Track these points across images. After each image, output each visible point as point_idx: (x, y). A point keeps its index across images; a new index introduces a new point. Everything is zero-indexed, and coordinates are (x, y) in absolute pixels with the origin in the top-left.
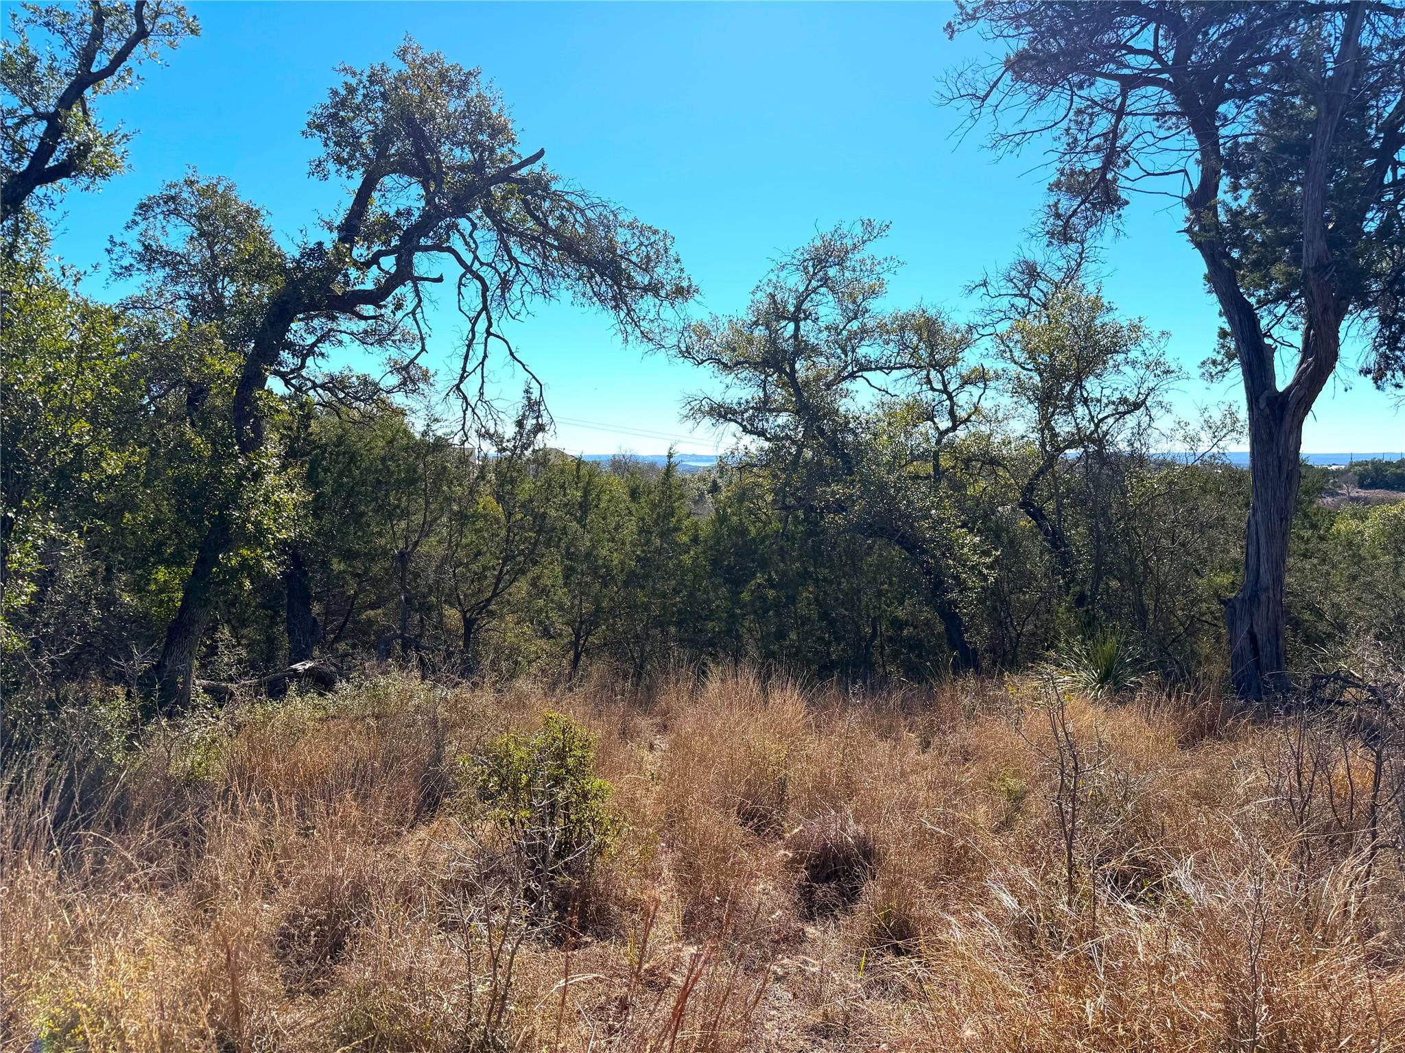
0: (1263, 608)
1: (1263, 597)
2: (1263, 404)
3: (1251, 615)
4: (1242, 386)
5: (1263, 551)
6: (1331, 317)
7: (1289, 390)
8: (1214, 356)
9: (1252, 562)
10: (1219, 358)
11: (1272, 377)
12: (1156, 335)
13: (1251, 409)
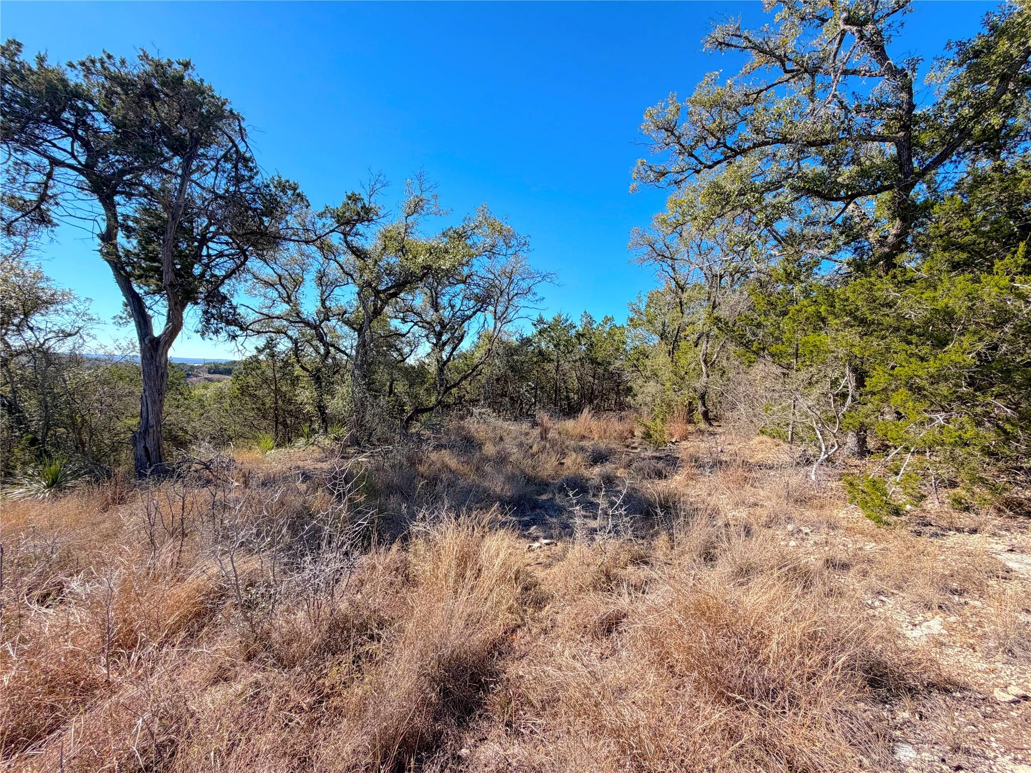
0: (151, 435)
1: (151, 430)
2: (147, 342)
3: (145, 440)
4: (135, 331)
5: (150, 409)
6: (179, 307)
7: (160, 337)
8: (121, 314)
9: (144, 414)
10: (124, 316)
11: (151, 330)
12: (82, 299)
13: (141, 343)
